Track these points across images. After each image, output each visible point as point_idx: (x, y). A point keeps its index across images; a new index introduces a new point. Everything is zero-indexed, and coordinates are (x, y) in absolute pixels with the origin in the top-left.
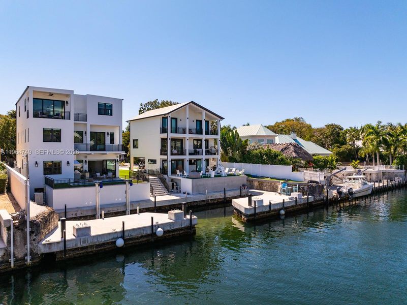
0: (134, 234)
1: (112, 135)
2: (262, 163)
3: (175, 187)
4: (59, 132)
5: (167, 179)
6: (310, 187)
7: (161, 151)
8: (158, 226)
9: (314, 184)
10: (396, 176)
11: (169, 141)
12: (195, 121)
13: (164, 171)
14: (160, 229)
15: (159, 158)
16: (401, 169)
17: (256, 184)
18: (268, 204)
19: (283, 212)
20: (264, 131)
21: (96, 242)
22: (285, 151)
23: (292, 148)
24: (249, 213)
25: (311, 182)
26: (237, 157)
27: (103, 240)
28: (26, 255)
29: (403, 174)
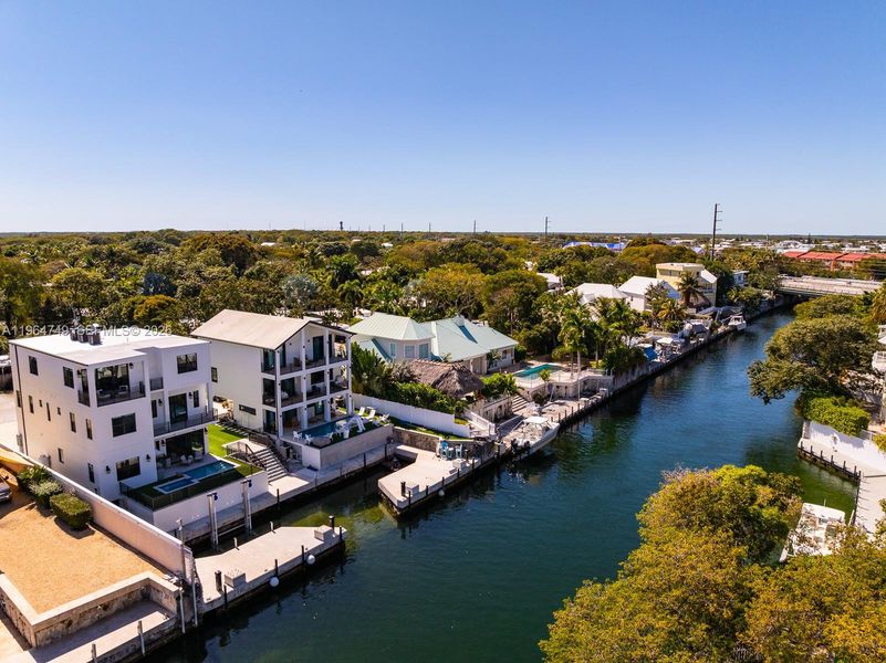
0: (286, 569)
1: (196, 396)
2: (414, 405)
3: (291, 456)
4: (132, 417)
5: (278, 443)
6: (478, 448)
7: (264, 398)
8: (309, 554)
9: (482, 443)
10: (602, 385)
11: (278, 388)
12: (311, 341)
13: (269, 426)
14: (311, 557)
15: (261, 408)
16: (609, 374)
17: (406, 437)
18: (425, 488)
19: (442, 493)
20: (414, 333)
21: (252, 587)
22: (446, 380)
23: (456, 376)
24: (402, 507)
25: (478, 439)
26: (376, 388)
27: (258, 584)
28: (193, 617)
29: (610, 383)
